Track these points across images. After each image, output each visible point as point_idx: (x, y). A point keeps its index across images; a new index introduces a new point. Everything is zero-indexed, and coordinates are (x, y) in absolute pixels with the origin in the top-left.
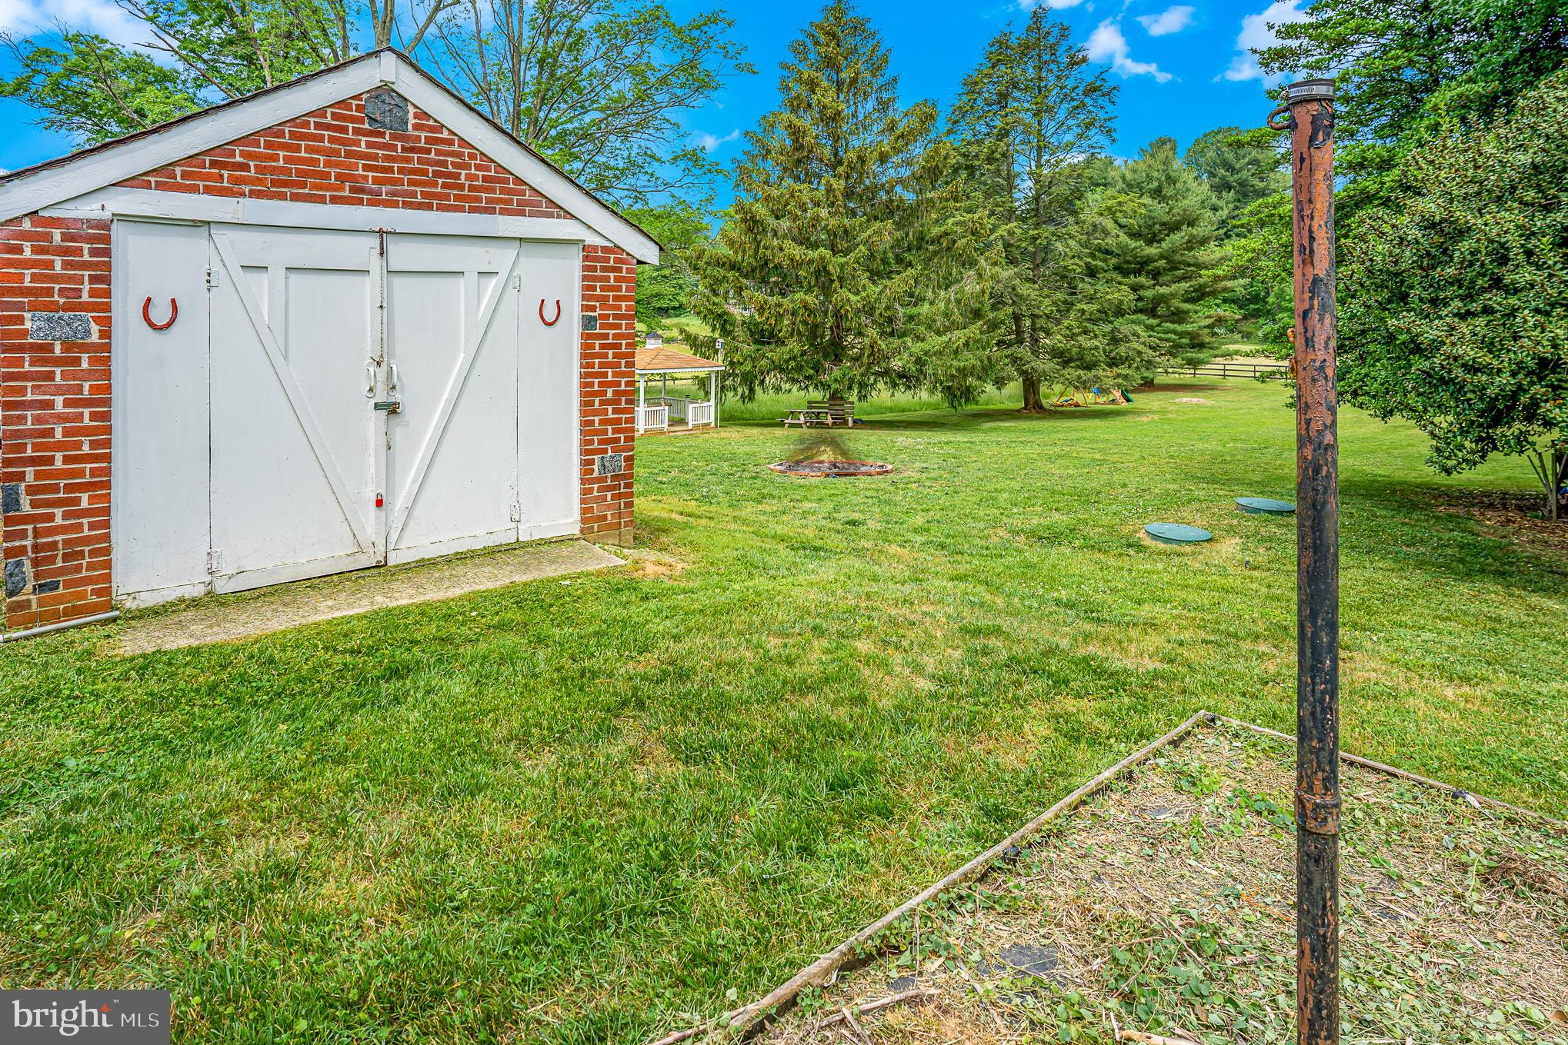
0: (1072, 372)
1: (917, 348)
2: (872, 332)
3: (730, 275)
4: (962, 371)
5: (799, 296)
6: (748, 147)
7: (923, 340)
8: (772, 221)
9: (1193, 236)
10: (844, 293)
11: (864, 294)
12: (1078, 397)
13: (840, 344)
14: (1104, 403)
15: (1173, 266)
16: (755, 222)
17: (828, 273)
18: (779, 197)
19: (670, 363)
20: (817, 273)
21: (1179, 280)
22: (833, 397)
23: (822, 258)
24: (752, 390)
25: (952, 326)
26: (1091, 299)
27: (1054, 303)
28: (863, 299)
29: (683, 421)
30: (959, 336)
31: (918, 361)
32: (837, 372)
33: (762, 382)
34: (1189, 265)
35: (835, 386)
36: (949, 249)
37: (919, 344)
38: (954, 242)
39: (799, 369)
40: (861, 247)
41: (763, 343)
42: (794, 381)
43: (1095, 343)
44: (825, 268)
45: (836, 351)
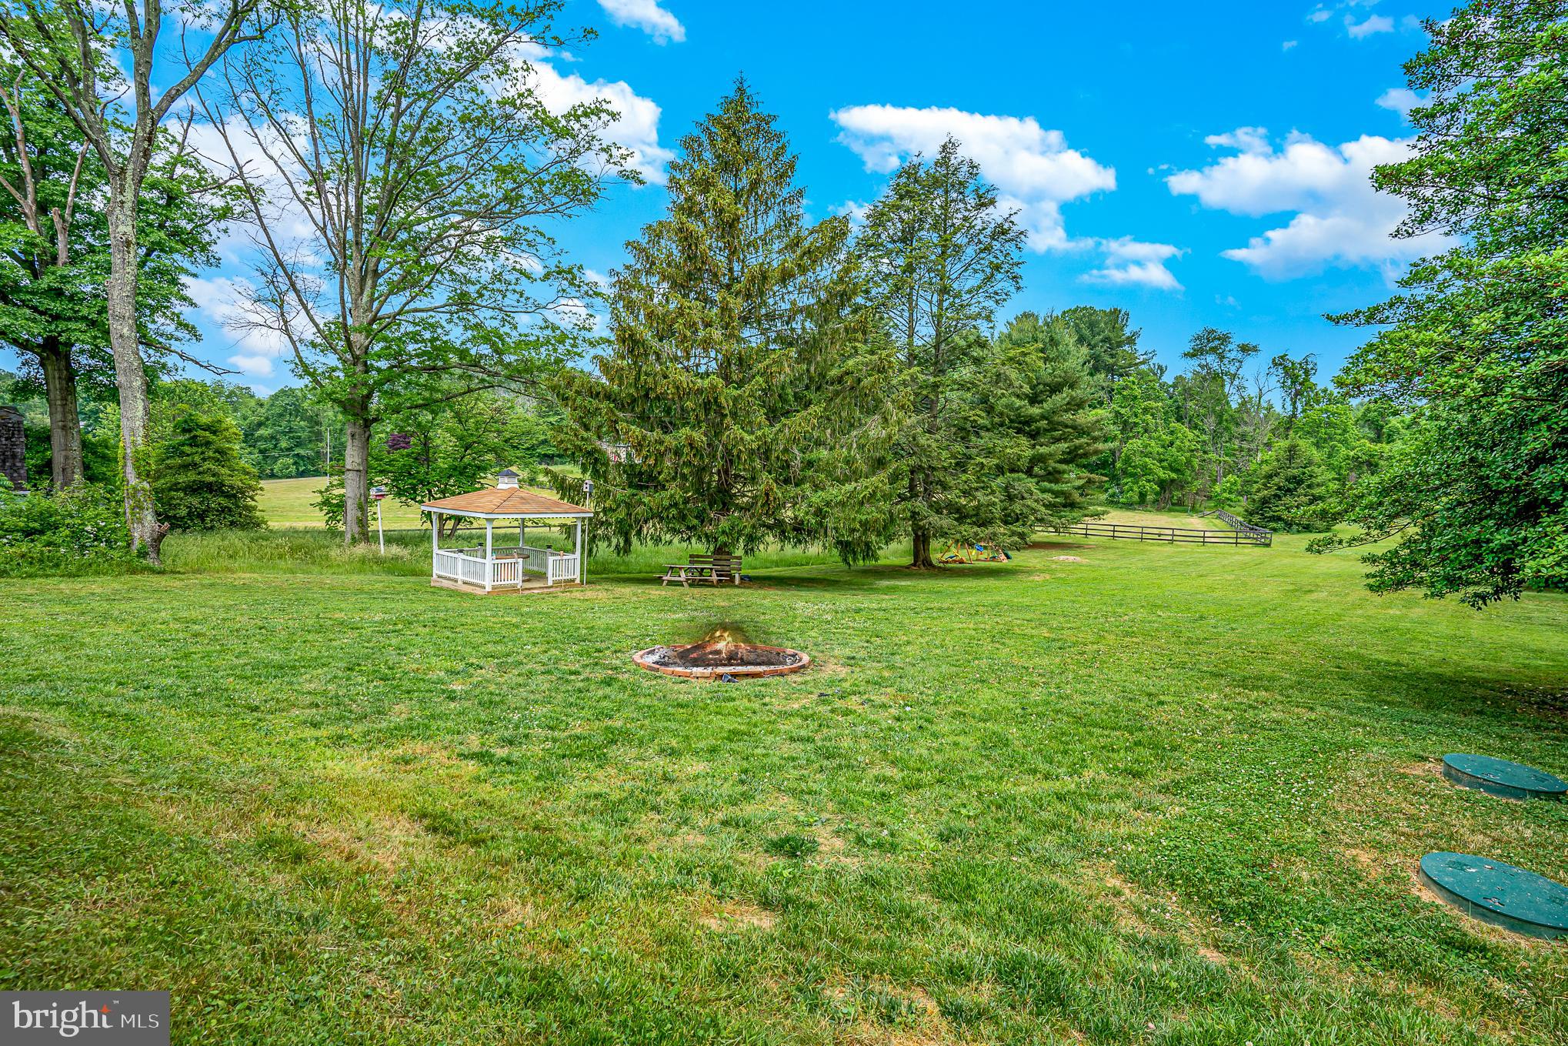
0: (967, 530)
1: (816, 498)
2: (766, 479)
3: (604, 406)
4: (864, 524)
5: (685, 431)
6: (630, 260)
7: (823, 489)
8: (655, 344)
9: (1073, 398)
10: (737, 430)
11: (759, 433)
12: (963, 554)
13: (728, 492)
14: (986, 560)
15: (1053, 426)
16: (635, 342)
17: (720, 406)
18: (665, 315)
19: (525, 508)
20: (707, 406)
21: (1058, 440)
22: (719, 551)
23: (714, 388)
24: (628, 542)
25: (855, 475)
26: (990, 453)
27: (953, 456)
28: (758, 438)
29: (542, 576)
30: (864, 486)
31: (819, 513)
32: (724, 524)
33: (639, 533)
34: (1067, 426)
35: (722, 539)
36: (852, 388)
37: (820, 493)
38: (859, 381)
39: (682, 517)
40: (758, 378)
41: (641, 488)
42: (675, 531)
43: (991, 498)
44: (716, 399)
45: (723, 499)
